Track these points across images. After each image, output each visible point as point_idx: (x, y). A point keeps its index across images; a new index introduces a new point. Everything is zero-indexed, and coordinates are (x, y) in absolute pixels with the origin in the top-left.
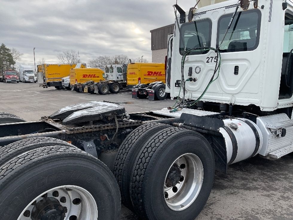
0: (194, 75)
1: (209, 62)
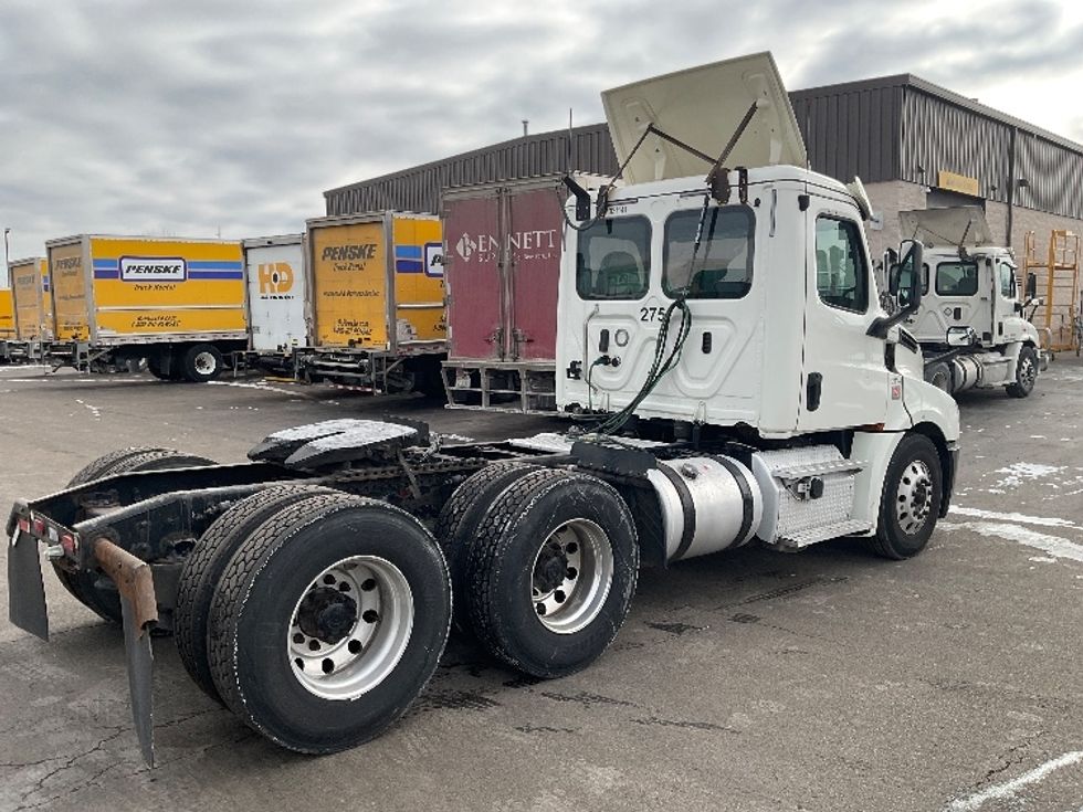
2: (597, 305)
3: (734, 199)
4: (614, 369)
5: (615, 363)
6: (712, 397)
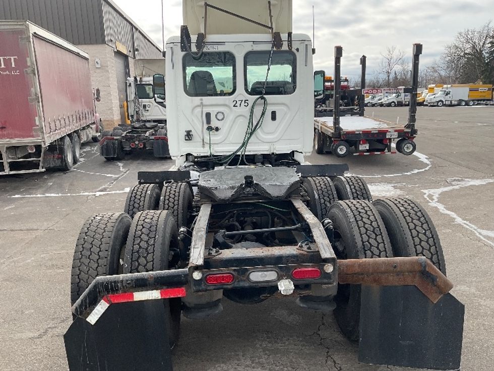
0: (214, 123)
1: (237, 106)
2: (201, 100)
3: (285, 47)
4: (216, 133)
5: (217, 129)
6: (278, 141)
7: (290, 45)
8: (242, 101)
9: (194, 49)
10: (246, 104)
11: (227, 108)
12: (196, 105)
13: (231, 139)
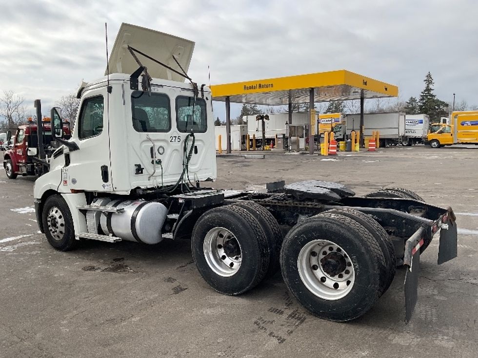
0: (158, 157)
3: (200, 96)
7: (203, 95)
8: (176, 137)
9: (140, 88)
10: (179, 140)
11: (166, 143)
12: (143, 140)
13: (169, 171)
